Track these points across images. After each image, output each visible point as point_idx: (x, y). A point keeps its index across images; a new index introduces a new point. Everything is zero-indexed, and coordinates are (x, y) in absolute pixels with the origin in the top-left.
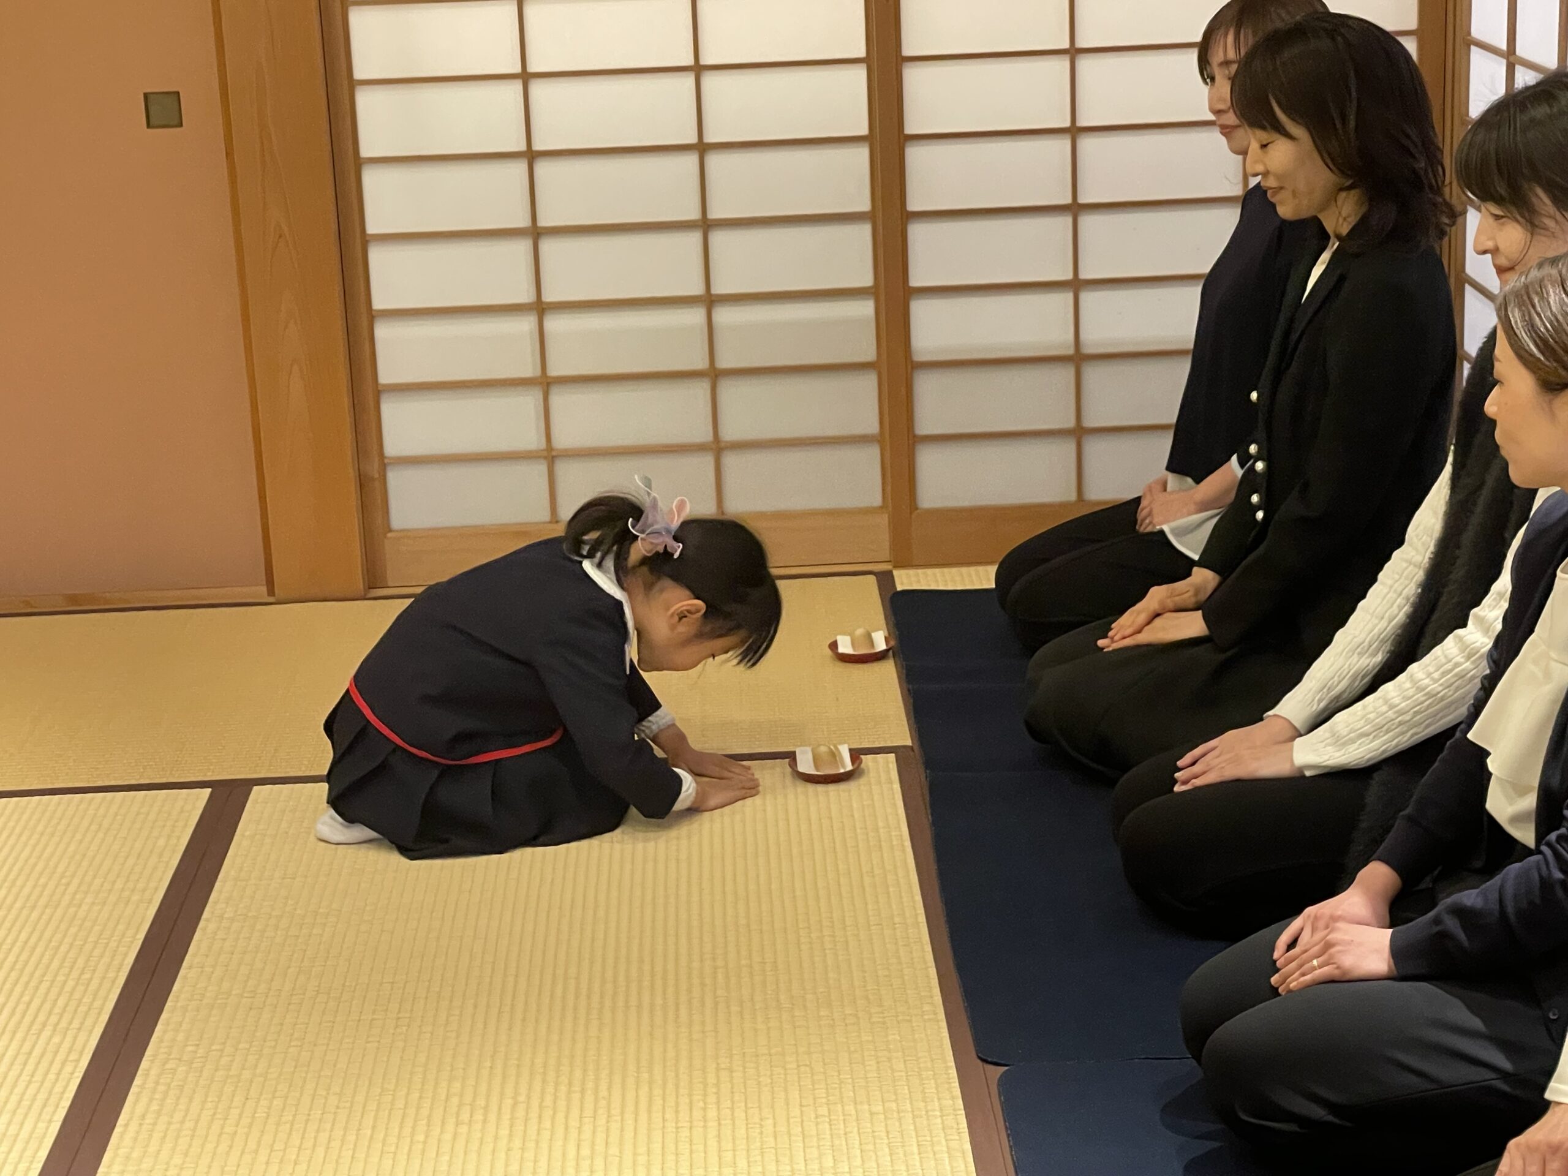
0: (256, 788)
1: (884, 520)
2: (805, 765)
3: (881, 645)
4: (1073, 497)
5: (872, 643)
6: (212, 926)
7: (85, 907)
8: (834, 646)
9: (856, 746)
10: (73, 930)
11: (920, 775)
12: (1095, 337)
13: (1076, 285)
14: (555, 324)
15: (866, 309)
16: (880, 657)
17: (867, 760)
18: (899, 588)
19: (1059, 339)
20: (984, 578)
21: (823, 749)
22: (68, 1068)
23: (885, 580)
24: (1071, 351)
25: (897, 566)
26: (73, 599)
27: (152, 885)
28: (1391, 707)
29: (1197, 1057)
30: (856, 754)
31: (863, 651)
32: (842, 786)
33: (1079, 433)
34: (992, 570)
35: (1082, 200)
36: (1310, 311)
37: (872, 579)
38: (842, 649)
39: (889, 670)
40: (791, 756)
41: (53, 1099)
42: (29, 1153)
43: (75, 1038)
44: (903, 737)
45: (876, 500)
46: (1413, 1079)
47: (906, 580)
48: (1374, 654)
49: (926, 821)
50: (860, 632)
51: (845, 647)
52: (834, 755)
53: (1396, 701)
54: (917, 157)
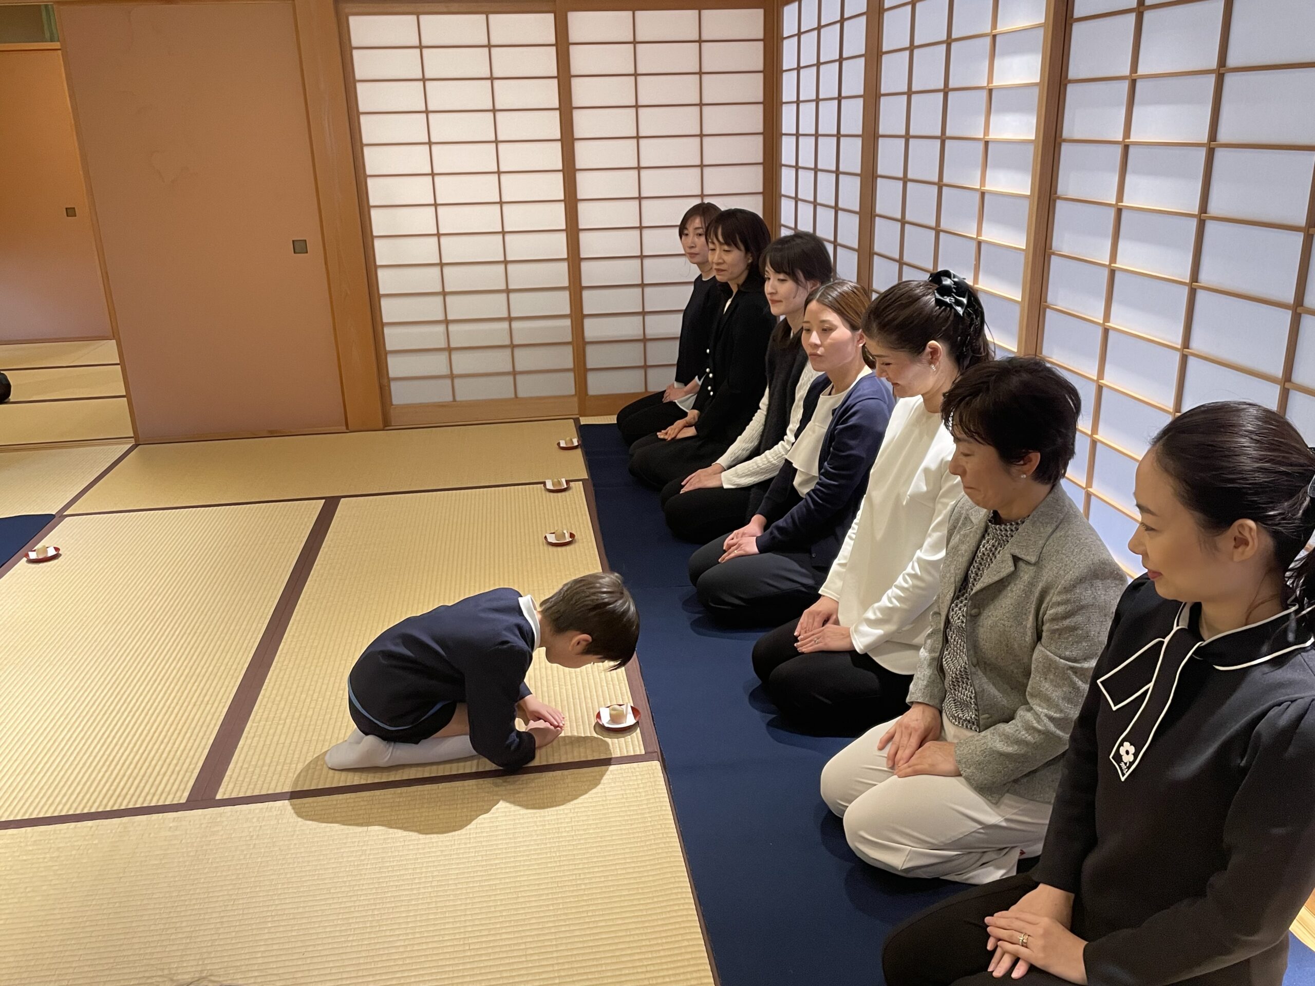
0: (342, 499)
1: (576, 399)
2: (549, 486)
3: (576, 444)
4: (643, 390)
5: (573, 443)
6: (326, 550)
7: (276, 544)
8: (559, 444)
9: (568, 479)
10: (272, 553)
11: (591, 489)
12: (650, 333)
13: (644, 313)
14: (452, 328)
15: (567, 322)
16: (576, 447)
17: (572, 484)
18: (582, 423)
19: (637, 333)
20: (612, 420)
21: (556, 480)
22: (270, 603)
23: (577, 421)
24: (642, 337)
25: (581, 416)
26: (271, 432)
27: (303, 535)
28: (758, 467)
29: (695, 584)
30: (568, 482)
31: (569, 445)
32: (563, 494)
33: (645, 367)
34: (615, 417)
35: (645, 282)
36: (727, 317)
37: (572, 420)
38: (562, 445)
39: (579, 452)
40: (544, 483)
41: (264, 615)
42: (255, 636)
43: (273, 592)
44: (585, 476)
45: (573, 392)
46: (772, 589)
47: (584, 421)
48: (752, 442)
49: (593, 504)
50: (568, 439)
51: (563, 444)
52: (560, 483)
53: (760, 465)
54: (584, 266)
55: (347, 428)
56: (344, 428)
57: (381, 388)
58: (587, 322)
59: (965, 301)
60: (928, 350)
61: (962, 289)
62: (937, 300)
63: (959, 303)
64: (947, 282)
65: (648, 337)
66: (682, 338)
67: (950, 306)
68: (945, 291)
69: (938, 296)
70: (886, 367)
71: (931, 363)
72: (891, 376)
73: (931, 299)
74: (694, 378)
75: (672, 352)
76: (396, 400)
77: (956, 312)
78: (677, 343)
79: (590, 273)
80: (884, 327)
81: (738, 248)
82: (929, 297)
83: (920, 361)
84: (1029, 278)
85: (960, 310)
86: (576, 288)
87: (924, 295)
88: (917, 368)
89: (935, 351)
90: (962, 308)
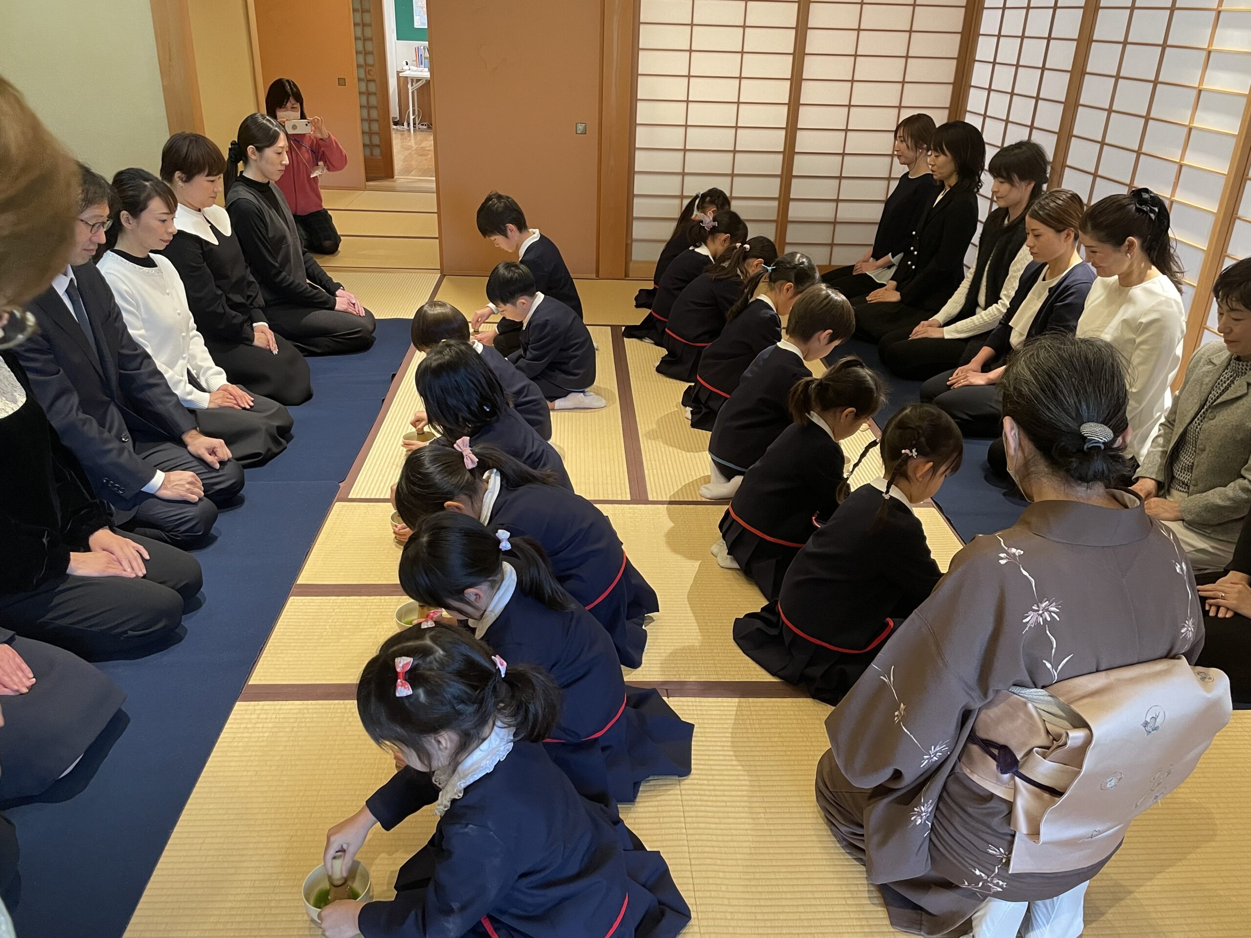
53: (976, 323)
55: (598, 275)
56: (594, 276)
57: (627, 245)
58: (792, 205)
59: (1157, 209)
60: (1126, 243)
61: (1156, 201)
62: (1137, 208)
63: (1153, 211)
64: (1145, 196)
65: (838, 220)
66: (881, 224)
67: (1146, 213)
68: (1144, 202)
69: (1138, 206)
70: (1092, 254)
71: (1127, 253)
72: (1097, 261)
73: (1133, 207)
74: (888, 254)
75: (870, 235)
76: (635, 257)
77: (1150, 217)
78: (877, 227)
79: (800, 165)
80: (1096, 227)
81: (945, 155)
82: (1132, 206)
83: (1119, 251)
84: (1227, 195)
85: (1152, 215)
86: (787, 176)
87: (1128, 204)
88: (1119, 256)
89: (1132, 244)
90: (1154, 214)
